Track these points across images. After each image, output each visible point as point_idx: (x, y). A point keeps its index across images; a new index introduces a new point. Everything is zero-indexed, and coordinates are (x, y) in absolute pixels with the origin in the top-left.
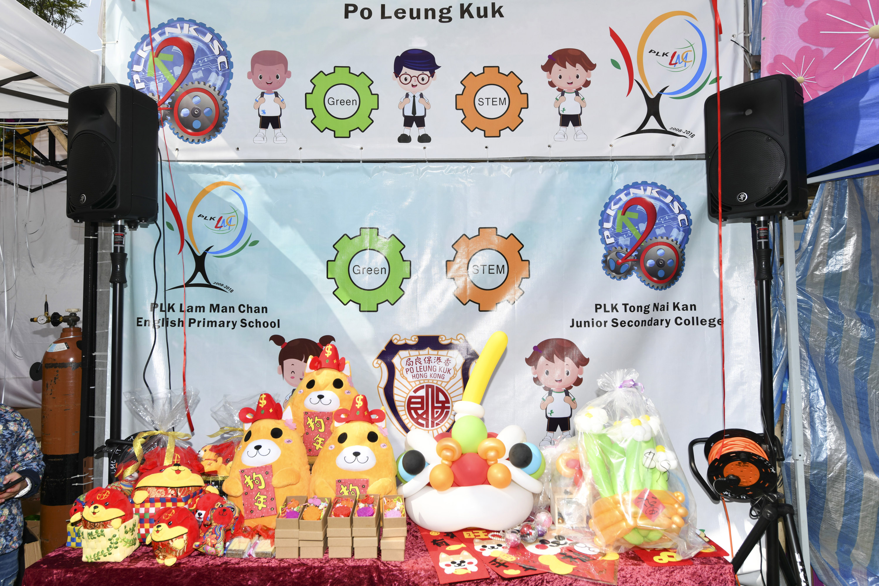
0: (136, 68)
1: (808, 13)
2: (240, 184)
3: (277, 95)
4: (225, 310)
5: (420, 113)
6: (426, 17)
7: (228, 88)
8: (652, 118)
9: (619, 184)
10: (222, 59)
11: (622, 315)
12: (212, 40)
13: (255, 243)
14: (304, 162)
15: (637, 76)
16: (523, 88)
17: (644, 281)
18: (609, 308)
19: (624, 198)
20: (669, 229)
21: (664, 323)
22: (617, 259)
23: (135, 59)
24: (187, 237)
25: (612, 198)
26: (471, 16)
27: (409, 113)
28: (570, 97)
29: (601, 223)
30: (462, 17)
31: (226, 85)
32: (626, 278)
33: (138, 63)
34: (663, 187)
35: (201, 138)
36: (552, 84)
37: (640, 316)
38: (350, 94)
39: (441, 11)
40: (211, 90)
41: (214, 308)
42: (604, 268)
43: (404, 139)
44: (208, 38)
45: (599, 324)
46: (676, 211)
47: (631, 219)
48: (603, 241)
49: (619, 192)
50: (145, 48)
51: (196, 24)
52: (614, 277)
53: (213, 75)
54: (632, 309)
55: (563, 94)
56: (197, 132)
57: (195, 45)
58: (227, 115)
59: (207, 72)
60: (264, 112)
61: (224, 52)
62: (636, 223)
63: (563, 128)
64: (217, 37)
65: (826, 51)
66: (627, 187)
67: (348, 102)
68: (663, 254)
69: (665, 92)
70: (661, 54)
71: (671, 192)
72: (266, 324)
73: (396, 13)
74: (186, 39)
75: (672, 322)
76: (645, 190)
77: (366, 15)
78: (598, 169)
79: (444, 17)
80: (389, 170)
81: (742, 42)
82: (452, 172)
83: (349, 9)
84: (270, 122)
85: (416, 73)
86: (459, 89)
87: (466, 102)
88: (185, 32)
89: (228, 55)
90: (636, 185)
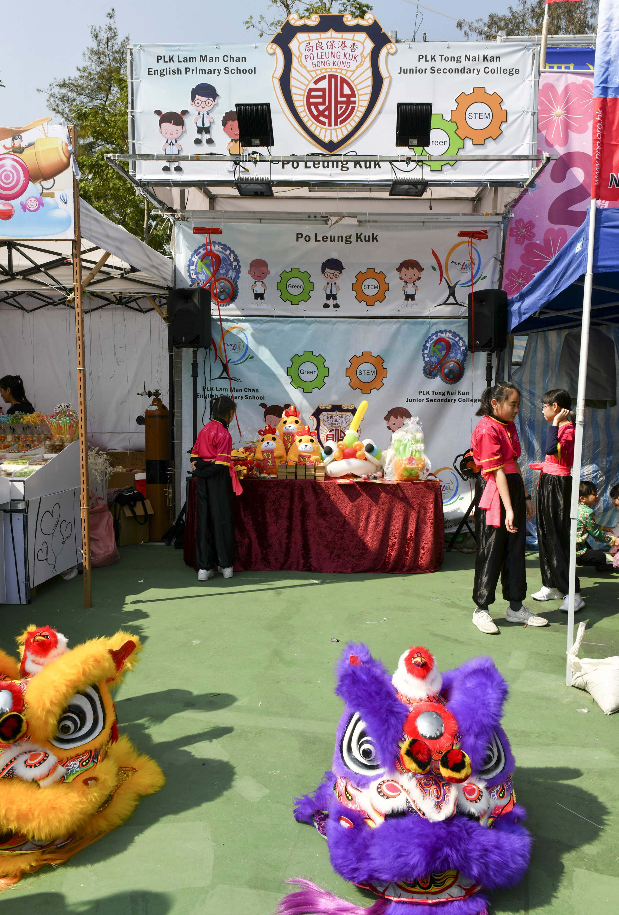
0: (192, 267)
1: (526, 249)
2: (244, 328)
3: (263, 282)
4: (236, 390)
5: (334, 292)
6: (338, 241)
7: (238, 278)
8: (451, 297)
9: (433, 331)
10: (235, 263)
11: (431, 396)
12: (230, 254)
13: (252, 358)
14: (276, 317)
15: (444, 275)
16: (387, 280)
17: (442, 380)
18: (425, 393)
19: (435, 338)
20: (456, 354)
21: (453, 401)
22: (430, 368)
23: (191, 263)
24: (219, 354)
25: (429, 338)
26: (361, 241)
27: (329, 292)
28: (410, 285)
29: (423, 351)
30: (357, 241)
31: (237, 277)
32: (434, 378)
33: (193, 265)
34: (454, 333)
35: (225, 304)
36: (401, 279)
37: (440, 397)
38: (299, 283)
39: (346, 237)
40: (230, 279)
41: (232, 389)
42: (424, 373)
43: (326, 306)
44: (228, 252)
45: (420, 401)
46: (461, 345)
47: (438, 349)
48: (424, 359)
49: (433, 335)
50: (196, 257)
51: (222, 245)
52: (428, 378)
53: (231, 272)
54: (436, 393)
55: (406, 284)
56: (223, 301)
57: (221, 255)
58: (238, 292)
59: (227, 271)
60: (256, 291)
61: (236, 260)
62: (440, 351)
63: (406, 302)
64: (232, 252)
65: (532, 268)
66: (437, 333)
67: (298, 287)
68: (453, 367)
69: (459, 283)
70: (457, 263)
71: (458, 335)
72: (258, 398)
73: (323, 238)
74: (217, 253)
75: (457, 400)
76: (446, 334)
77: (308, 239)
78: (423, 323)
79: (348, 241)
80: (318, 322)
81: (499, 258)
82: (350, 323)
83: (299, 236)
84: (259, 296)
85: (333, 271)
86: (355, 280)
87: (357, 287)
88: (216, 249)
89: (238, 261)
90: (441, 332)
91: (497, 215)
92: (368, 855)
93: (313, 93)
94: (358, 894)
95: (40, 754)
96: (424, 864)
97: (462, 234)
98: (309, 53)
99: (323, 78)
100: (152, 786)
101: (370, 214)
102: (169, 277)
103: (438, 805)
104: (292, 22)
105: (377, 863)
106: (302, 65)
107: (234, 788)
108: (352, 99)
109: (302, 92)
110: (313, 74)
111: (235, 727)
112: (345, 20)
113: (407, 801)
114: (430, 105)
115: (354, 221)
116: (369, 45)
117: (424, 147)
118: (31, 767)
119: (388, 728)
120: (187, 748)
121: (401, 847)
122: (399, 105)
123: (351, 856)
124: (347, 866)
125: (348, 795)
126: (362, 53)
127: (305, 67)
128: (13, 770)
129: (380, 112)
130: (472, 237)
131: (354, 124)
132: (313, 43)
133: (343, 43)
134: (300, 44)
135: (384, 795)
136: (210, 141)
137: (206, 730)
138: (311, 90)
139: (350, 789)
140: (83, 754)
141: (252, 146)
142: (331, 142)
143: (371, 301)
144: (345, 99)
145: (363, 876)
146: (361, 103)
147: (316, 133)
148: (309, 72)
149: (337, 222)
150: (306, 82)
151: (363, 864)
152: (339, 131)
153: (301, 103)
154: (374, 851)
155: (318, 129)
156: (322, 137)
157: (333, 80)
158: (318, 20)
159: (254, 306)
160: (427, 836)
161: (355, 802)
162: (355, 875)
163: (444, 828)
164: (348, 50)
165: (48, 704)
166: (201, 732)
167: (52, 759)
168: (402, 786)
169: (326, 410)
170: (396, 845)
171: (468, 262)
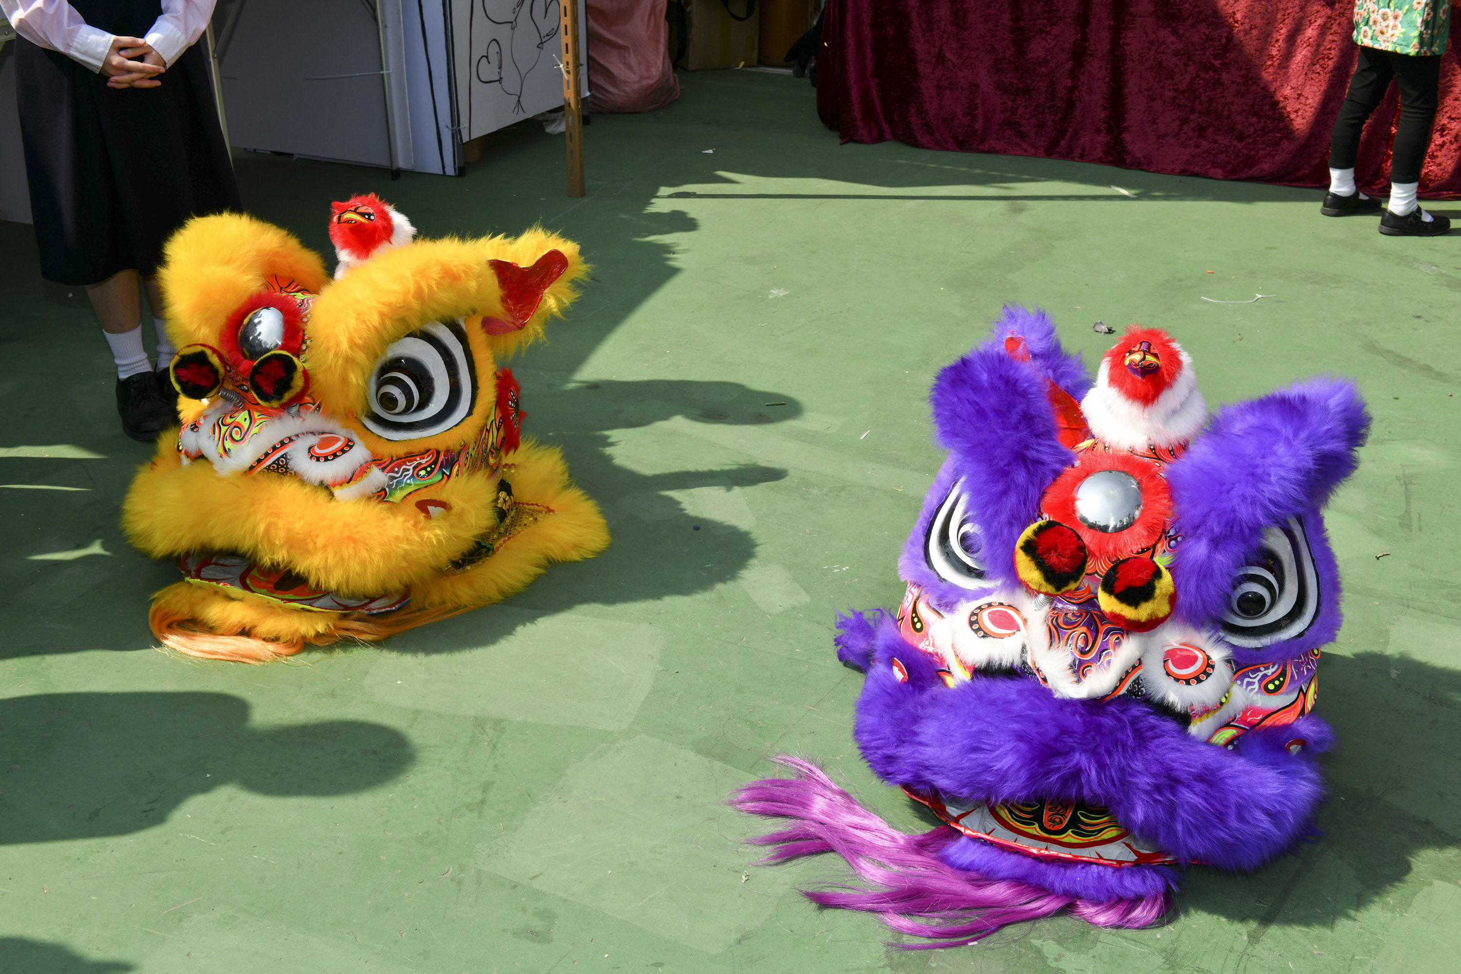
92: (916, 734)
94: (908, 811)
95: (338, 440)
96: (1023, 775)
100: (576, 546)
103: (1079, 669)
105: (930, 753)
107: (741, 582)
111: (791, 472)
113: (1024, 649)
118: (318, 460)
119: (1005, 492)
120: (675, 494)
121: (981, 732)
123: (887, 731)
124: (878, 748)
125: (916, 620)
128: (286, 459)
135: (980, 629)
137: (727, 468)
139: (923, 610)
140: (422, 454)
145: (904, 773)
151: (904, 751)
154: (928, 730)
160: (1037, 722)
161: (926, 636)
162: (890, 769)
163: (1081, 715)
165: (345, 346)
166: (716, 468)
167: (359, 454)
168: (1025, 621)
170: (971, 727)
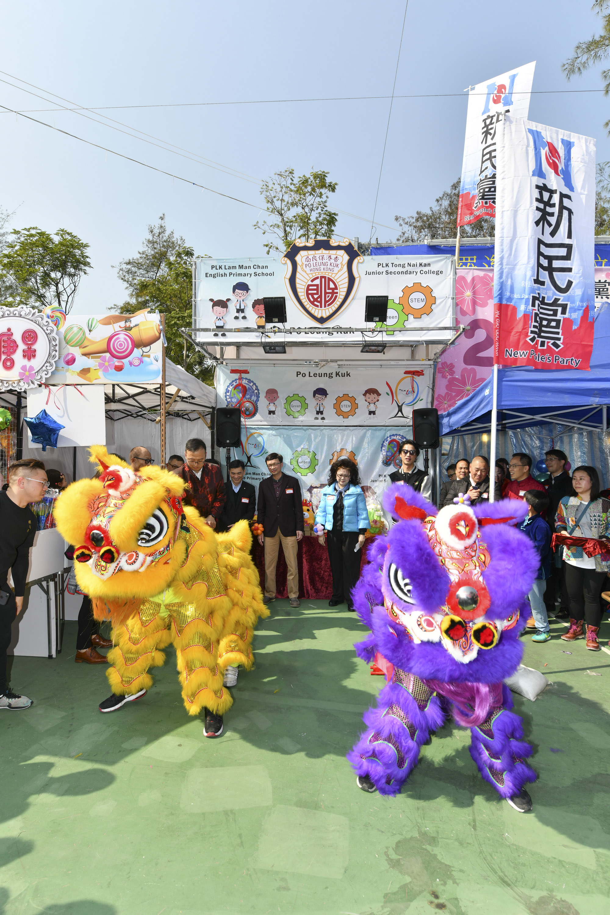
0: (228, 394)
1: (449, 381)
2: (262, 433)
3: (274, 403)
4: (257, 474)
5: (321, 410)
6: (324, 376)
8: (400, 413)
9: (388, 434)
10: (256, 391)
13: (267, 452)
14: (283, 426)
15: (395, 398)
16: (356, 402)
18: (383, 476)
19: (390, 439)
22: (387, 460)
23: (227, 391)
24: (244, 449)
25: (385, 440)
26: (340, 376)
27: (318, 410)
28: (372, 405)
29: (382, 448)
30: (337, 376)
31: (257, 400)
32: (389, 466)
33: (229, 392)
34: (402, 436)
35: (250, 417)
36: (366, 401)
38: (298, 403)
39: (330, 373)
40: (252, 402)
41: (254, 474)
42: (383, 463)
43: (316, 418)
44: (252, 384)
45: (381, 481)
48: (383, 454)
49: (388, 437)
50: (231, 387)
51: (248, 380)
52: (386, 465)
53: (253, 397)
55: (370, 404)
56: (248, 415)
57: (247, 386)
58: (258, 410)
59: (251, 396)
60: (270, 409)
61: (257, 389)
62: (393, 448)
63: (370, 415)
64: (255, 384)
65: (454, 394)
66: (390, 436)
67: (298, 406)
69: (405, 403)
70: (403, 391)
71: (406, 438)
73: (314, 375)
74: (244, 385)
76: (397, 437)
77: (304, 375)
78: (380, 430)
79: (330, 376)
80: (311, 429)
81: (431, 387)
82: (332, 430)
83: (298, 374)
84: (271, 412)
85: (321, 396)
86: (335, 402)
87: (337, 406)
88: (244, 382)
89: (258, 390)
90: (393, 435)
91: (429, 360)
93: (310, 288)
97: (406, 373)
98: (307, 263)
99: (317, 278)
101: (346, 360)
102: (213, 401)
104: (297, 244)
106: (303, 270)
108: (335, 291)
109: (303, 287)
110: (311, 276)
112: (331, 242)
114: (387, 297)
115: (335, 365)
116: (346, 258)
117: (383, 322)
122: (367, 297)
126: (341, 263)
127: (305, 272)
129: (353, 299)
130: (413, 374)
131: (337, 306)
132: (311, 257)
133: (330, 257)
134: (302, 257)
136: (244, 318)
138: (309, 286)
141: (272, 322)
142: (322, 317)
143: (345, 415)
144: (331, 291)
146: (341, 293)
147: (313, 312)
148: (308, 274)
149: (324, 365)
150: (306, 281)
152: (327, 311)
153: (303, 294)
155: (314, 310)
156: (316, 314)
157: (323, 279)
158: (314, 243)
159: (268, 419)
164: (332, 261)
169: (316, 487)
171: (410, 390)
